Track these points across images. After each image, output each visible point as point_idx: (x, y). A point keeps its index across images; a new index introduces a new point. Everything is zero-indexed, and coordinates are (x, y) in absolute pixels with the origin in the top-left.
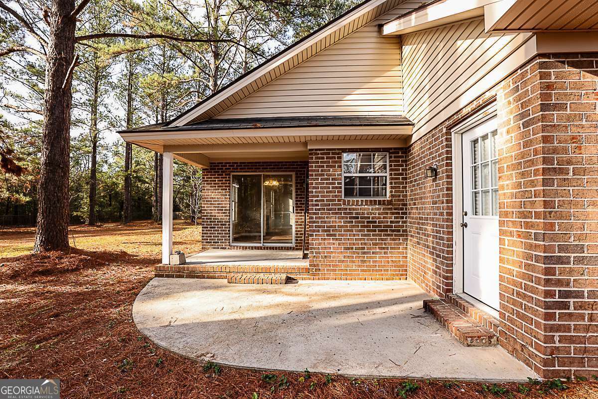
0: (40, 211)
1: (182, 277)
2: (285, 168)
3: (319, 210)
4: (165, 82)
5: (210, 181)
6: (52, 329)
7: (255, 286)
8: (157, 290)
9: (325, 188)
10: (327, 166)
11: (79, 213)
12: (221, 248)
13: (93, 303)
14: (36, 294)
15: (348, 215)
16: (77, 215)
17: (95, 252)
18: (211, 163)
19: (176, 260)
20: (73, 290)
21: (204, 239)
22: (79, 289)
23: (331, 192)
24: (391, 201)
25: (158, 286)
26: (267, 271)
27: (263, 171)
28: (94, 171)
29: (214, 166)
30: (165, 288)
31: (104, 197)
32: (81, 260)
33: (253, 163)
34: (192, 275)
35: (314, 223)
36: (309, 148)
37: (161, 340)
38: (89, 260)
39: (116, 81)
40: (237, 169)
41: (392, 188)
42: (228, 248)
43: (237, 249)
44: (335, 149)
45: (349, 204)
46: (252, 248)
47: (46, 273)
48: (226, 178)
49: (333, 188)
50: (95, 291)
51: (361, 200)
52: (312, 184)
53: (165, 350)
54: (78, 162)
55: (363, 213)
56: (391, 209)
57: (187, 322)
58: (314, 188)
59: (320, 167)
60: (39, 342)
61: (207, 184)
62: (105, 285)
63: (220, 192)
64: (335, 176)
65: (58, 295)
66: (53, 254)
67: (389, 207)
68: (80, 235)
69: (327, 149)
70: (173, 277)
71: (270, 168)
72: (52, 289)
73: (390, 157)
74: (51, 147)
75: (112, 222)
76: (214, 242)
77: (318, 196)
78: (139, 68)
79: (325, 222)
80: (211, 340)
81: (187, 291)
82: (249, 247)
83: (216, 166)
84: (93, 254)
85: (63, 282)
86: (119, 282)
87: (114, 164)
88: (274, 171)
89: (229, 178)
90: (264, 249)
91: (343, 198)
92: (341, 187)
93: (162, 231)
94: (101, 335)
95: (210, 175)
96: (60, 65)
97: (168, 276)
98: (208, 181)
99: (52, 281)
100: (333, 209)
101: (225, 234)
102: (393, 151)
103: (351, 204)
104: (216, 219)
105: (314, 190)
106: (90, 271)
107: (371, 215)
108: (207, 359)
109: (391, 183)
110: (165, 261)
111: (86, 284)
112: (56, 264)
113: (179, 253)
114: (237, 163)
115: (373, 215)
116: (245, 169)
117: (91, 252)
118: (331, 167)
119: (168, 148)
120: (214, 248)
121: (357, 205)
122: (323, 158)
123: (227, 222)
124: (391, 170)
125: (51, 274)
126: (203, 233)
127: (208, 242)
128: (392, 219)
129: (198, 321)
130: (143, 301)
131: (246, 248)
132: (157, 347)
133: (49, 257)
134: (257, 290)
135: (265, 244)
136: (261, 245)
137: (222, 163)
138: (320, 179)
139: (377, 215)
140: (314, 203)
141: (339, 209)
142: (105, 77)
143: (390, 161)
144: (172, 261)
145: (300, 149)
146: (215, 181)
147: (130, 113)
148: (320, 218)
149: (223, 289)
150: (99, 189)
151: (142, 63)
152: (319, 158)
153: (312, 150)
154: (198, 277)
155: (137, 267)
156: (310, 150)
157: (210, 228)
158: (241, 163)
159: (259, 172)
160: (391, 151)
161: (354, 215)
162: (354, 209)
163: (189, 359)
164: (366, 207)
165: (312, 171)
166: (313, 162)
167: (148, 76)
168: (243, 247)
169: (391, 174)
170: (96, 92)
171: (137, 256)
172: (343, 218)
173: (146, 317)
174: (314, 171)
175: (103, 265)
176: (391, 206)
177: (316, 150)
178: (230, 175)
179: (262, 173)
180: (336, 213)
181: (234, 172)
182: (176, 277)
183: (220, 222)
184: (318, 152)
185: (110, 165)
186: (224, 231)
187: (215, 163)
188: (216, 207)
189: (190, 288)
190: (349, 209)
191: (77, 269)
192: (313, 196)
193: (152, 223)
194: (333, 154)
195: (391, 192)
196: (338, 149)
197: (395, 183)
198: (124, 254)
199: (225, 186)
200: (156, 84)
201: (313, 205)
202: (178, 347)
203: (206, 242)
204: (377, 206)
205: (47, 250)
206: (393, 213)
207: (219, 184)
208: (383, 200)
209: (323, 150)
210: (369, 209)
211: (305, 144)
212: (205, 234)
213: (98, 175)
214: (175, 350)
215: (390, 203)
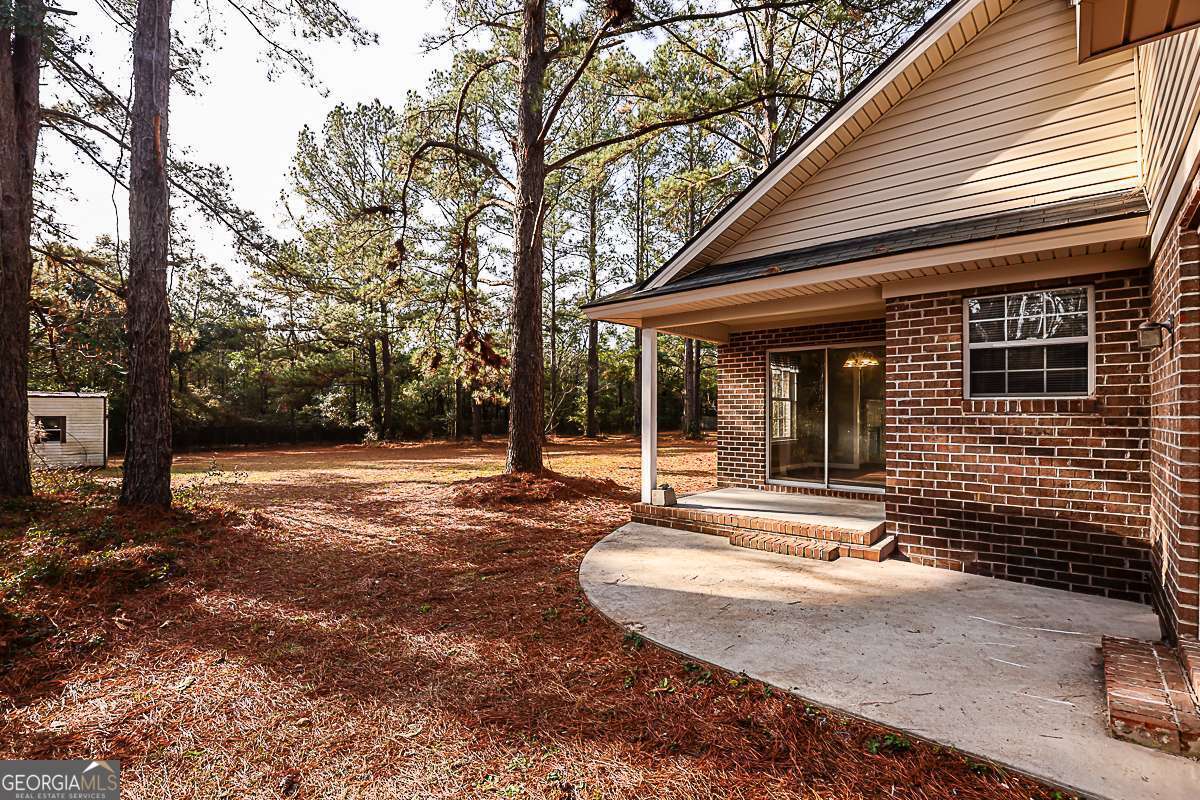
0: (511, 417)
1: (666, 525)
2: (873, 333)
3: (909, 421)
4: (687, 187)
5: (731, 366)
6: (501, 564)
7: (774, 556)
8: (626, 539)
9: (921, 376)
10: (927, 331)
11: (576, 418)
12: (750, 487)
13: (549, 544)
14: (499, 524)
15: (977, 433)
16: (573, 421)
17: (573, 478)
18: (733, 335)
19: (660, 498)
20: (536, 525)
21: (722, 469)
22: (543, 524)
23: (935, 384)
24: (1098, 402)
25: (630, 534)
26: (803, 532)
27: (827, 343)
28: (594, 350)
29: (737, 339)
30: (636, 537)
31: (611, 391)
32: (553, 488)
33: (806, 327)
34: (682, 524)
35: (897, 449)
36: (884, 297)
37: (596, 597)
38: (563, 488)
39: (621, 199)
40: (777, 341)
41: (1099, 370)
42: (762, 488)
43: (777, 491)
44: (944, 294)
45: (978, 410)
46: (806, 491)
47: (514, 500)
48: (758, 359)
49: (940, 375)
50: (558, 531)
51: (1011, 402)
52: (894, 369)
53: (595, 609)
54: (575, 338)
55: (1017, 431)
56: (1099, 422)
57: (637, 584)
58: (897, 377)
59: (910, 333)
60: (486, 574)
61: (726, 371)
62: (572, 524)
63: (747, 386)
64: (946, 350)
65: (520, 528)
66: (524, 476)
67: (1092, 416)
68: (573, 452)
69: (926, 296)
70: (655, 525)
71: (840, 336)
72: (515, 520)
73: (1098, 296)
74: (522, 330)
75: (622, 434)
76: (737, 475)
77: (905, 394)
78: (652, 166)
79: (922, 448)
80: (652, 611)
81: (664, 547)
82: (800, 489)
83: (742, 339)
84: (570, 481)
85: (529, 514)
86: (589, 522)
87: (625, 336)
88: (850, 341)
89: (763, 359)
90: (830, 494)
91: (967, 396)
92: (961, 375)
93: (641, 453)
94: (542, 580)
95: (732, 356)
96: (528, 214)
97: (648, 522)
98: (727, 366)
99: (518, 511)
100: (940, 421)
101: (757, 461)
102: (1104, 280)
103: (984, 410)
104: (741, 434)
105: (897, 382)
106: (562, 504)
107: (1040, 434)
108: (632, 628)
109: (1099, 360)
110: (646, 498)
111: (551, 521)
112: (525, 490)
113: (665, 487)
114: (776, 330)
115: (1043, 436)
116: (791, 340)
117: (568, 478)
118: (936, 331)
119: (649, 321)
120: (738, 486)
121: (1001, 410)
122: (918, 315)
123: (760, 439)
124: (1098, 327)
125: (518, 502)
126: (719, 459)
127: (729, 474)
128: (1100, 445)
129: (652, 586)
130: (602, 549)
131: (793, 490)
132: (589, 605)
133: (519, 480)
134: (769, 562)
135: (831, 486)
136: (824, 486)
137: (750, 333)
138: (910, 358)
139: (1056, 436)
140: (897, 407)
141: (954, 421)
142: (607, 195)
143: (1098, 307)
144: (655, 500)
145: (870, 300)
146: (739, 366)
147: (641, 250)
148: (910, 438)
149: (717, 552)
150: (603, 379)
151: (658, 157)
152: (909, 315)
153: (893, 300)
154: (690, 529)
155: (621, 505)
156: (888, 300)
157: (731, 449)
158: (784, 330)
159: (820, 344)
160: (1097, 282)
161: (993, 435)
162: (992, 421)
163: (614, 623)
164: (1024, 416)
165: (892, 342)
166: (896, 325)
167: (667, 176)
168: (789, 488)
169: (1098, 338)
170: (593, 224)
171: (628, 489)
172: (964, 440)
173: (593, 568)
174: (898, 342)
175: (578, 497)
176: (1098, 416)
177: (902, 299)
178: (765, 354)
179: (826, 347)
180: (948, 430)
181: (772, 347)
182: (660, 525)
183: (748, 439)
184: (906, 302)
185: (619, 338)
186: (754, 455)
187: (738, 334)
188: (740, 413)
189: (670, 543)
190: (981, 421)
191: (547, 500)
192: (895, 394)
193: (677, 437)
194: (940, 303)
195: (1099, 380)
196: (953, 293)
197: (1110, 359)
198: (611, 483)
199: (757, 375)
200: (672, 193)
201: (894, 412)
202: (609, 610)
203: (725, 474)
204: (1056, 416)
205: (519, 471)
206: (1103, 433)
207: (745, 370)
208: (1072, 401)
209: (918, 297)
210: (1033, 421)
211: (878, 288)
212: (724, 459)
213: (602, 357)
214: (604, 611)
215: (1093, 406)
